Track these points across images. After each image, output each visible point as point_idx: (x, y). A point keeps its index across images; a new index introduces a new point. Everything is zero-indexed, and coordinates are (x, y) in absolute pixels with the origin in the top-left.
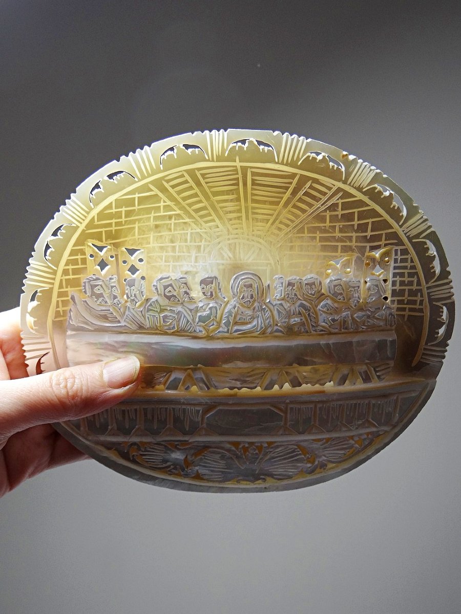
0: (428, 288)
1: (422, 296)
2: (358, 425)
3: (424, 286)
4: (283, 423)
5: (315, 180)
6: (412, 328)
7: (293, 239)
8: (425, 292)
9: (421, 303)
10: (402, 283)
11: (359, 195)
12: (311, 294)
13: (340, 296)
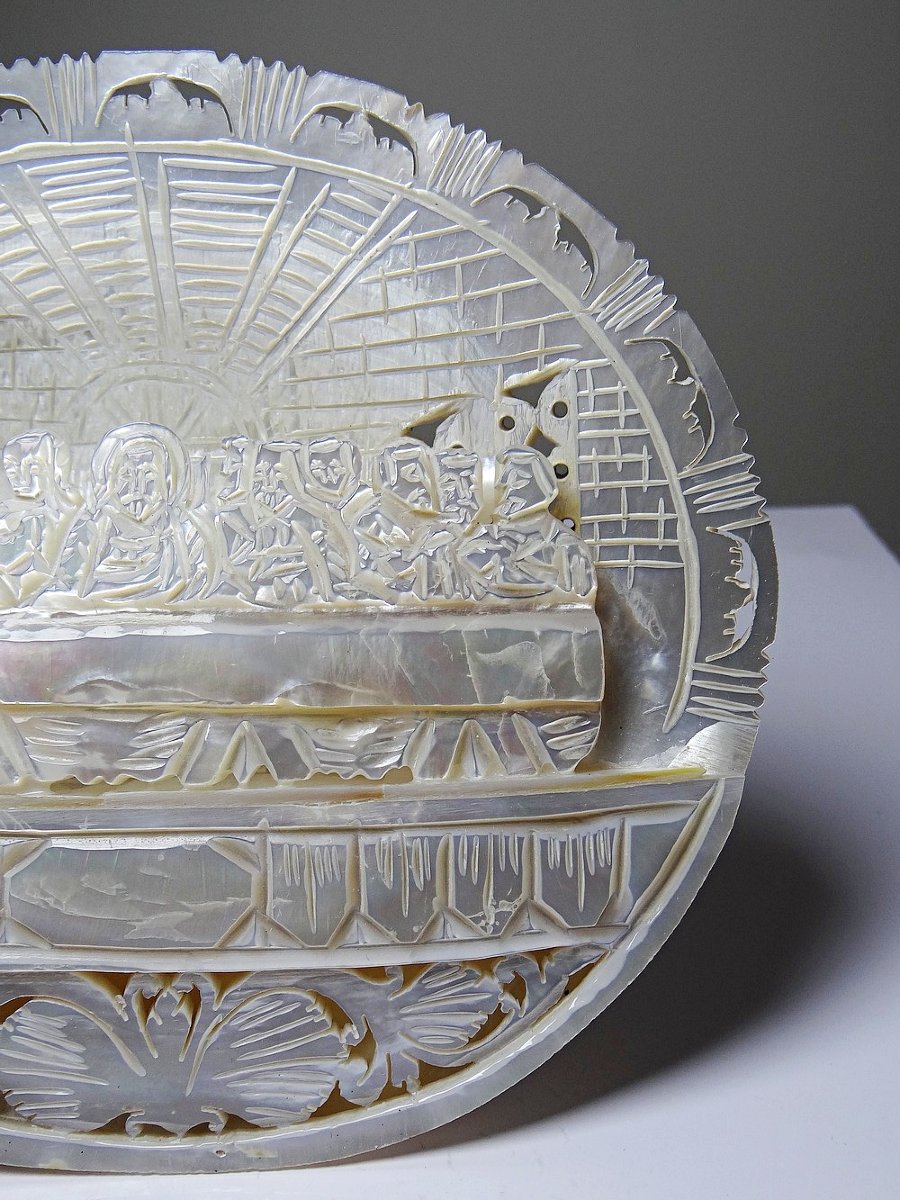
0: (685, 483)
1: (669, 508)
2: (499, 916)
3: (672, 478)
4: (253, 901)
5: (339, 180)
6: (652, 610)
7: (298, 364)
8: (678, 497)
9: (671, 528)
10: (607, 470)
11: (462, 219)
12: (329, 485)
13: (416, 493)
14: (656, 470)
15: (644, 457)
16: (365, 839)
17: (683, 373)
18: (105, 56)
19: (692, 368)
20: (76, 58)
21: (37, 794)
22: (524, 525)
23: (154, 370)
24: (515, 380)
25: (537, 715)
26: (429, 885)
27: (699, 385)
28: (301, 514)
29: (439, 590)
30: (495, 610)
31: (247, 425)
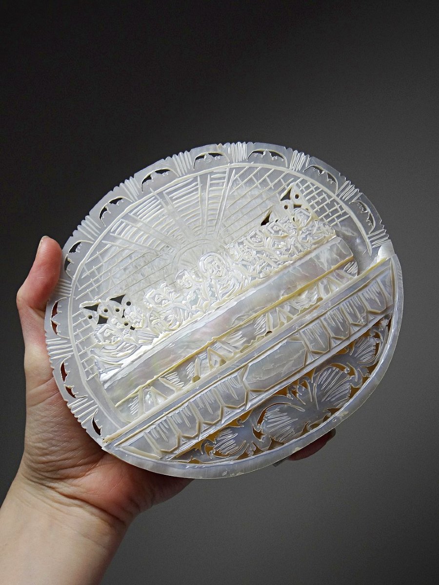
0: (338, 196)
1: (338, 204)
2: (363, 318)
3: (334, 196)
4: (306, 349)
5: (212, 173)
6: (349, 229)
7: (225, 224)
8: (338, 199)
9: (342, 209)
10: (318, 203)
11: (247, 165)
12: (260, 242)
13: (280, 232)
14: (329, 197)
15: (324, 195)
16: (322, 318)
17: (321, 171)
18: (136, 175)
19: (322, 169)
20: (128, 179)
21: (237, 356)
22: (309, 226)
23: (189, 246)
24: (283, 195)
25: (341, 267)
26: (343, 320)
27: (327, 171)
28: (258, 252)
29: (301, 251)
30: (315, 249)
31: (220, 247)
